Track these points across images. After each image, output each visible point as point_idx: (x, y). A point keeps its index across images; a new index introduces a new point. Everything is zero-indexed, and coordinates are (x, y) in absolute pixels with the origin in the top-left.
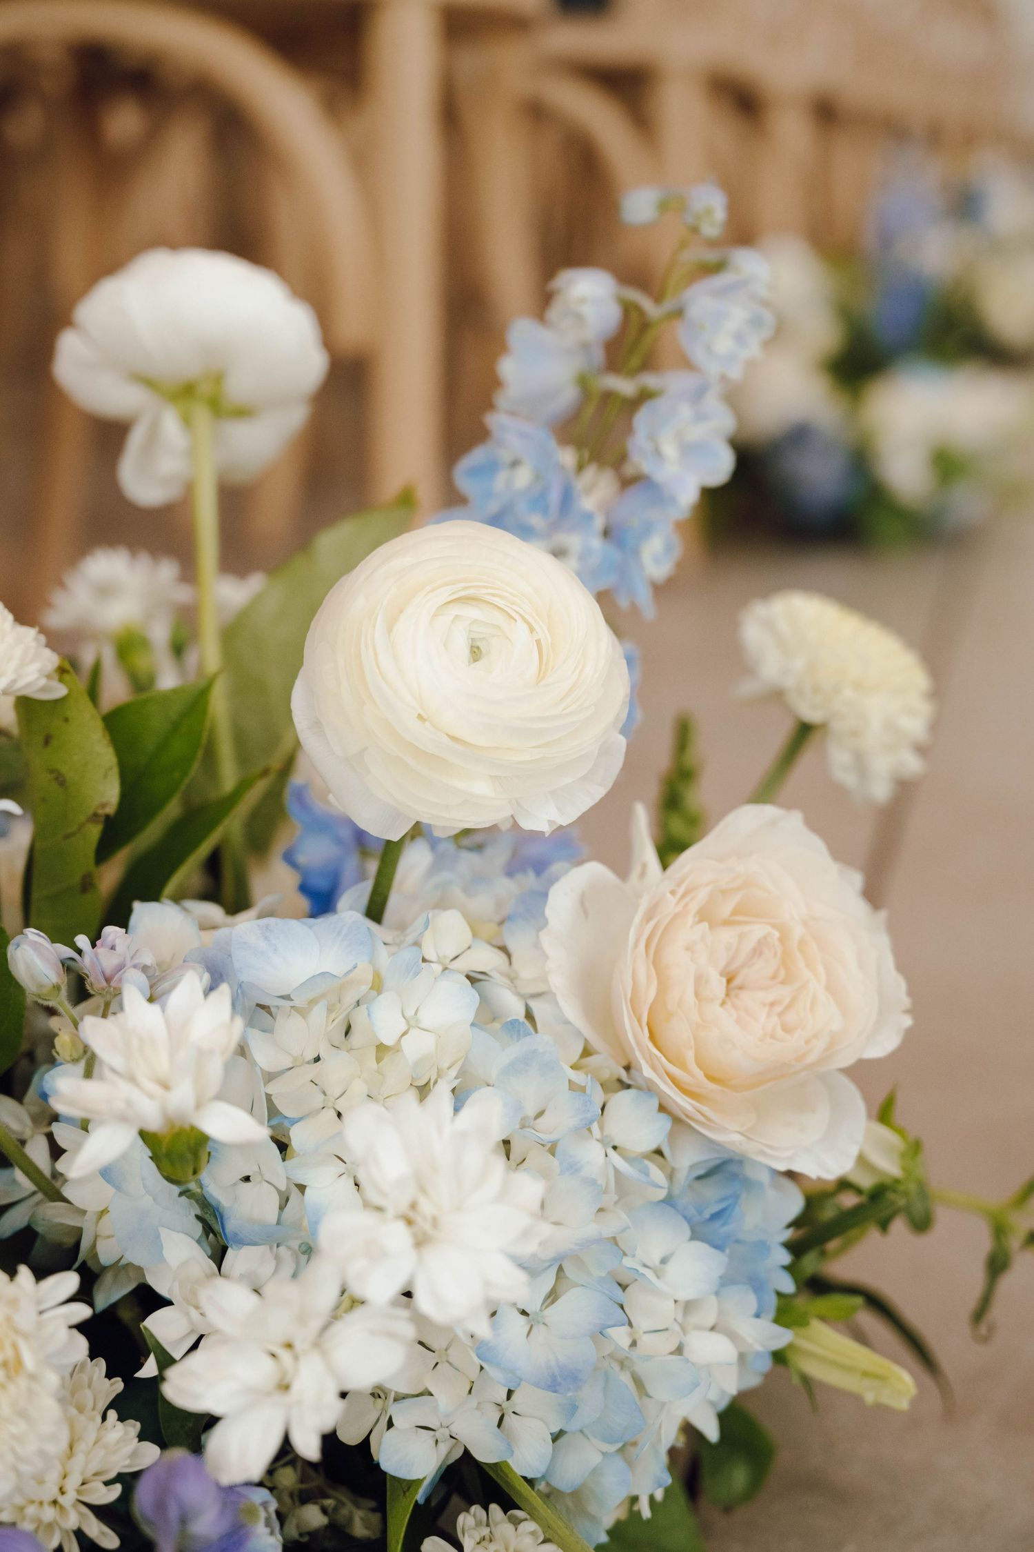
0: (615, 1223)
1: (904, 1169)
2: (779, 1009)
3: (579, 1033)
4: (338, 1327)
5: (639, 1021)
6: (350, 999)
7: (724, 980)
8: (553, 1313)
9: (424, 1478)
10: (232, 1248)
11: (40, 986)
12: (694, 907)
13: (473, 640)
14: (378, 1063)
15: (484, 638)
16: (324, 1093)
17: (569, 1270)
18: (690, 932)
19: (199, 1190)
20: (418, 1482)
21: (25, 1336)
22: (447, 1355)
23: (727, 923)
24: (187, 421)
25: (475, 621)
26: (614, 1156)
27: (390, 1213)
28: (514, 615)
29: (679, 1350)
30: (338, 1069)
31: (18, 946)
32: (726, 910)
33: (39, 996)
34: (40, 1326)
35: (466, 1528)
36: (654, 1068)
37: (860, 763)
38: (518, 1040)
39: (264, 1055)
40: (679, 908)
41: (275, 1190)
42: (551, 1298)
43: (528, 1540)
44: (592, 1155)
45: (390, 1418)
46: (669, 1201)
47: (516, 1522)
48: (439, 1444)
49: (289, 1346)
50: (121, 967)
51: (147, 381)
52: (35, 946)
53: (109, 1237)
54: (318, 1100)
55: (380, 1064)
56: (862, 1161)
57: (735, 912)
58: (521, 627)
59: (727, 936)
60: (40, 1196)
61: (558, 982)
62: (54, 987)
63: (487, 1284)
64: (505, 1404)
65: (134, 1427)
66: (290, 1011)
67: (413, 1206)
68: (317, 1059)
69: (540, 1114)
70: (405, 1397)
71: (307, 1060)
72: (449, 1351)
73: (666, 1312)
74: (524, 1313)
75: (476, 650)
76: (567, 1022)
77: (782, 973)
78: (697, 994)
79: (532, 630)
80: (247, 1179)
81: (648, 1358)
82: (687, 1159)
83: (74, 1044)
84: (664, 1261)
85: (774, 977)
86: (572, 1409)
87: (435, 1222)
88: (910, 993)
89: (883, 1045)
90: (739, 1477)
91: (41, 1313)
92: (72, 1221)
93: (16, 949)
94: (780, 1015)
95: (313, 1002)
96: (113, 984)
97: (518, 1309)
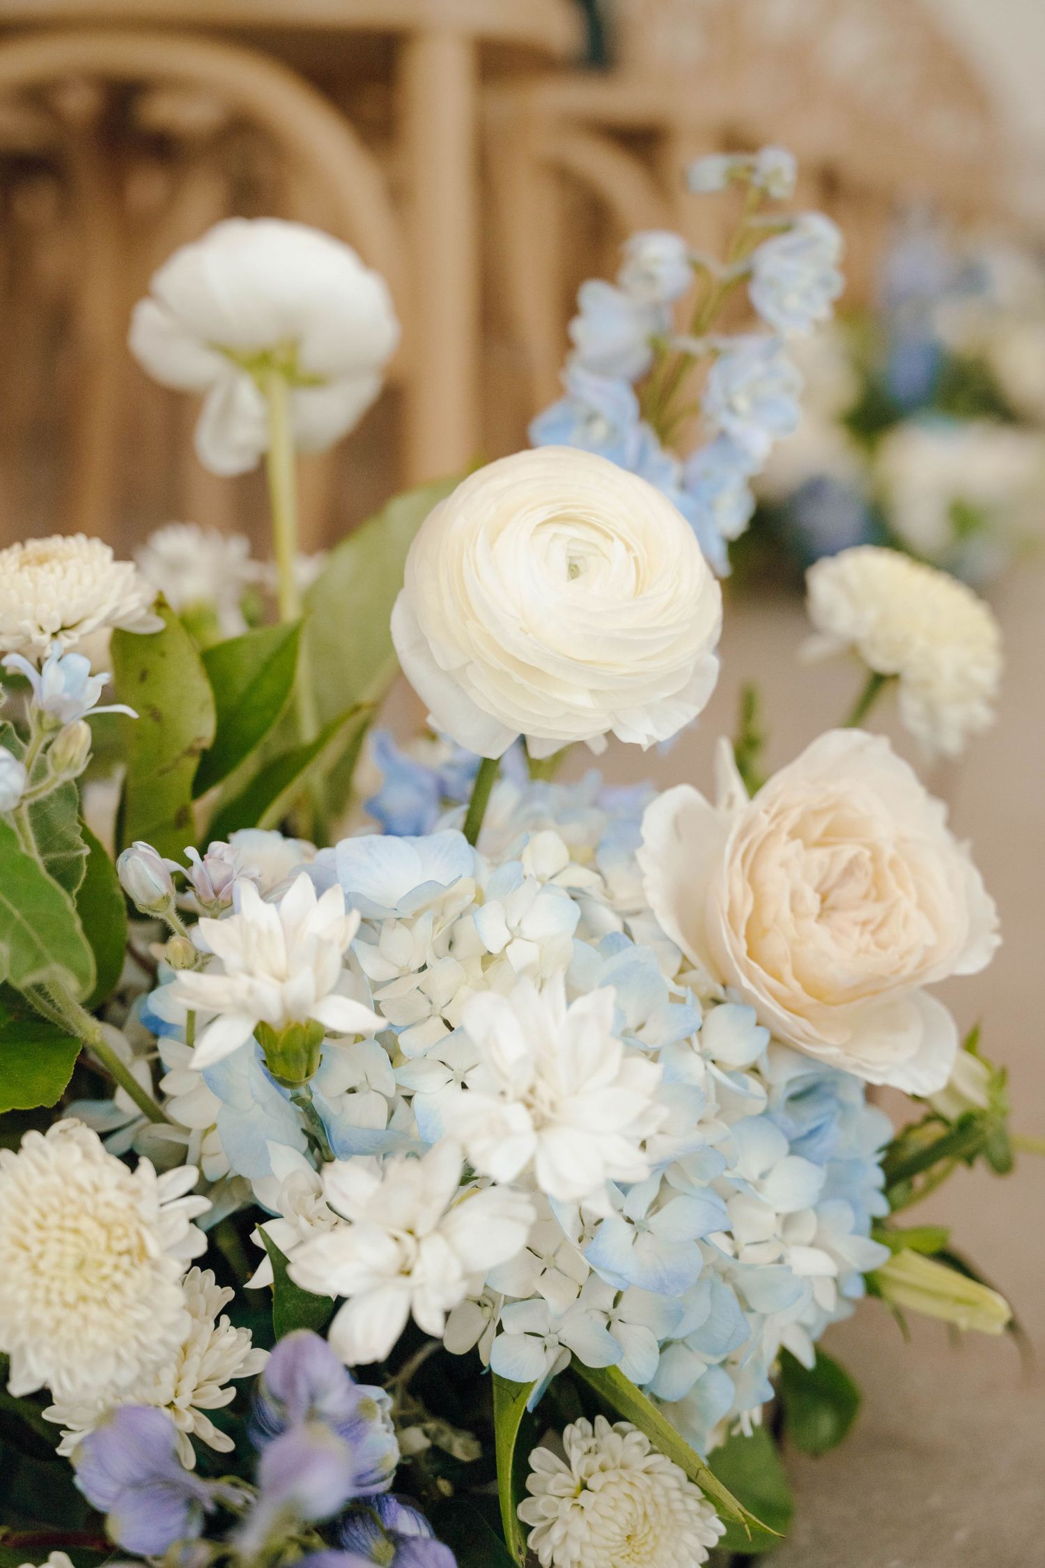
0: (717, 1132)
1: (991, 1100)
2: (871, 927)
3: (678, 948)
4: (457, 1212)
5: (736, 934)
6: (452, 911)
7: (818, 897)
8: (656, 1221)
9: (535, 1381)
10: (339, 1158)
11: (151, 897)
12: (787, 825)
13: (571, 558)
14: (484, 972)
15: (582, 557)
16: (431, 1002)
17: (671, 1179)
18: (784, 849)
19: (309, 1097)
20: (529, 1386)
21: (148, 1225)
22: (555, 1261)
23: (819, 844)
24: (263, 390)
25: (574, 540)
26: (714, 1070)
27: (510, 1096)
28: (613, 535)
29: (780, 1261)
30: (444, 975)
31: (128, 857)
32: (817, 830)
33: (149, 908)
34: (161, 1218)
35: (572, 1440)
36: (751, 980)
37: (932, 713)
38: (619, 951)
39: (372, 966)
40: (773, 827)
41: (383, 1098)
42: (655, 1208)
43: (636, 1450)
44: (694, 1067)
45: (500, 1322)
46: (766, 1113)
47: (623, 1434)
48: (548, 1350)
49: (411, 1232)
50: (228, 879)
51: (223, 349)
52: (145, 857)
53: (213, 1155)
54: (425, 1008)
55: (486, 972)
56: (951, 1091)
57: (828, 832)
58: (619, 546)
59: (820, 855)
60: (145, 1120)
61: (656, 898)
62: (164, 898)
63: (607, 1165)
64: (612, 1312)
65: (246, 1333)
66: (395, 923)
67: (532, 1091)
68: (424, 967)
69: (640, 1027)
70: (515, 1300)
71: (413, 970)
72: (557, 1257)
73: (767, 1222)
74: (629, 1221)
75: (573, 568)
76: (666, 939)
77: (873, 894)
78: (793, 910)
79: (628, 548)
80: (352, 1091)
81: (750, 1267)
82: (785, 1074)
83: (185, 950)
84: (763, 1176)
85: (866, 896)
86: (676, 1316)
87: (553, 1106)
88: (1000, 913)
89: (975, 962)
90: (825, 1424)
91: (162, 1205)
92: (179, 1139)
93: (126, 860)
94: (873, 933)
95: (417, 915)
96: (221, 896)
97: (624, 1217)
